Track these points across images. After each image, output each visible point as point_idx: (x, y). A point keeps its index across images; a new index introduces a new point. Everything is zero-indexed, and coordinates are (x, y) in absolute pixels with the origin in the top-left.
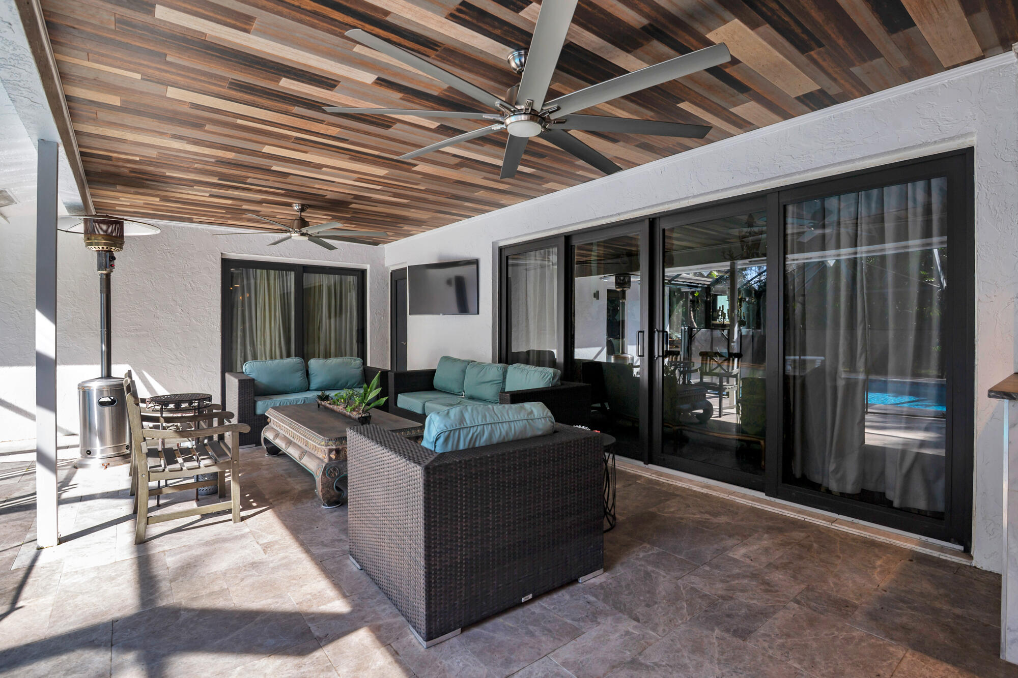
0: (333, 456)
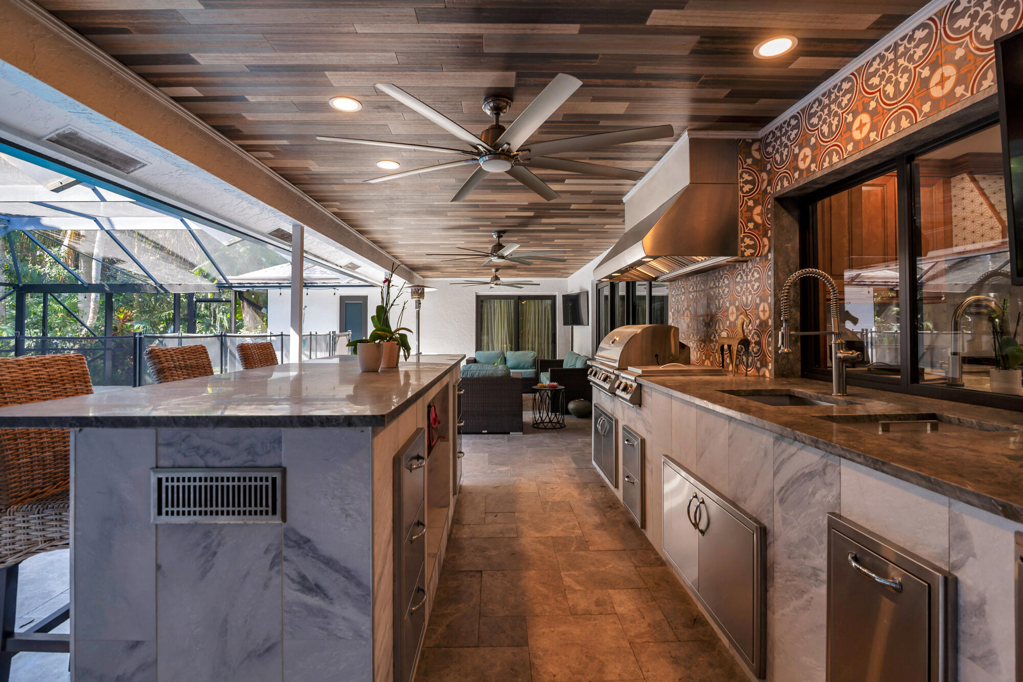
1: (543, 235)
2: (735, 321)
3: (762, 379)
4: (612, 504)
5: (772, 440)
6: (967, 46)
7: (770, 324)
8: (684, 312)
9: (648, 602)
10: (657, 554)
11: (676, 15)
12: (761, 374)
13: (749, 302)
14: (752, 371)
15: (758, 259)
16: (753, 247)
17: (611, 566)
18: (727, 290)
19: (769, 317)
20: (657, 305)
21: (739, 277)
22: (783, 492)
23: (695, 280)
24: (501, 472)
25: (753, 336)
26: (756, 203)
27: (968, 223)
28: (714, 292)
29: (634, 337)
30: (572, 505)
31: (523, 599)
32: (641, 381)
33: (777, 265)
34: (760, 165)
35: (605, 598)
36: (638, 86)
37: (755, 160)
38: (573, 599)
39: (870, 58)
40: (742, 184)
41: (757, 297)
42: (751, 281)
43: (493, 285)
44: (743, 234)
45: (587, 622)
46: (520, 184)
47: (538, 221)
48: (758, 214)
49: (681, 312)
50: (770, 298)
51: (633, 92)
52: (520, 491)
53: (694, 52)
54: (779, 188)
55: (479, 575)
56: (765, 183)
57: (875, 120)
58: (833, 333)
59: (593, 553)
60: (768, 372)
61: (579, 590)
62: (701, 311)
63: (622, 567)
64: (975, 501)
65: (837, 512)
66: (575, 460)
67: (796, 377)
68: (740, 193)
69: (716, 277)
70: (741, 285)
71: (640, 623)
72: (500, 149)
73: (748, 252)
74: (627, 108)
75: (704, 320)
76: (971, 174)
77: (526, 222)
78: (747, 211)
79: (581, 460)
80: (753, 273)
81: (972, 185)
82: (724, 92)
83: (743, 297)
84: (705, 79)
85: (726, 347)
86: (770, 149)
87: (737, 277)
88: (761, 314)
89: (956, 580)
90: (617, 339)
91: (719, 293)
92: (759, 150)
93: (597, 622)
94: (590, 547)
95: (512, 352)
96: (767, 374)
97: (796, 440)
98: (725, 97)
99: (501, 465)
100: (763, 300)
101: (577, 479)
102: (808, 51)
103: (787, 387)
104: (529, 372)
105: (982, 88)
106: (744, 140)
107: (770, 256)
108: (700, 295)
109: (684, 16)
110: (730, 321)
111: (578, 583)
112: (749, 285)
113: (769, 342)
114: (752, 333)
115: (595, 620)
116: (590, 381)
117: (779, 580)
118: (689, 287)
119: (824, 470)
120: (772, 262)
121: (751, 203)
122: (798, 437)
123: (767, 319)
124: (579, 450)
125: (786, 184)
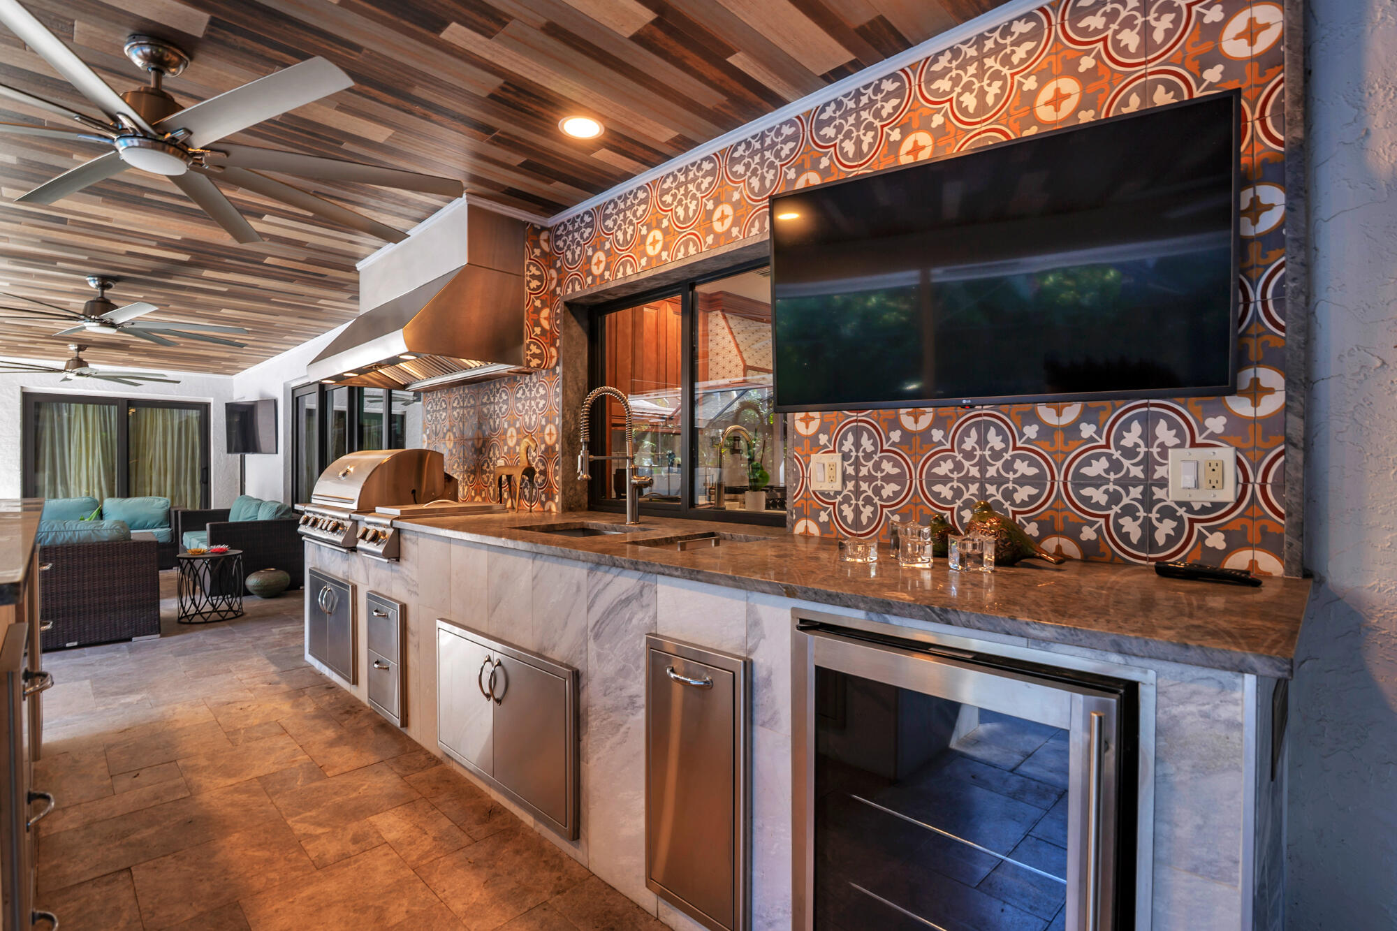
1: (201, 297)
2: (515, 446)
3: (547, 514)
4: (351, 708)
5: (585, 572)
6: (741, 192)
7: (557, 450)
8: (445, 434)
9: (427, 813)
10: (427, 753)
11: (480, 42)
12: (546, 509)
13: (533, 423)
14: (536, 506)
15: (544, 372)
16: (539, 356)
17: (365, 787)
18: (505, 407)
19: (557, 442)
20: (397, 425)
21: (521, 392)
22: (598, 626)
23: (461, 392)
24: (128, 705)
25: (537, 463)
26: (544, 305)
27: (719, 358)
28: (488, 409)
29: (380, 467)
30: (284, 725)
31: (226, 879)
32: (398, 524)
33: (566, 380)
34: (549, 259)
35: (366, 829)
36: (410, 112)
37: (543, 252)
38: (313, 849)
39: (664, 173)
40: (528, 278)
41: (543, 417)
42: (535, 398)
43: (70, 376)
44: (529, 340)
45: (346, 869)
46: (196, 206)
47: (195, 271)
48: (545, 318)
49: (441, 435)
50: (557, 419)
51: (402, 118)
52: (179, 725)
53: (492, 96)
54: (569, 291)
55: (125, 875)
56: (554, 283)
57: (667, 240)
58: (627, 458)
59: (334, 778)
60: (554, 507)
61: (323, 833)
62: (469, 433)
63: (386, 782)
64: (767, 588)
65: (653, 631)
66: (273, 660)
67: (582, 510)
68: (527, 288)
69: (491, 391)
70: (523, 402)
71: (422, 841)
72: (168, 135)
73: (534, 363)
74: (390, 137)
75: (473, 445)
76: (723, 311)
77: (169, 269)
78: (533, 313)
79: (287, 660)
80: (538, 389)
81: (723, 323)
82: (518, 159)
83: (526, 416)
84: (500, 135)
85: (504, 478)
86: (560, 243)
87: (518, 392)
88: (547, 438)
89: (751, 662)
90: (352, 469)
91: (495, 411)
92: (547, 241)
93: (361, 862)
94: (328, 773)
95: (117, 500)
96: (554, 509)
97: (614, 565)
98: (519, 165)
99: (123, 694)
100: (549, 421)
101: (284, 687)
102: (611, 145)
103: (580, 520)
104: (160, 534)
105: (751, 235)
106: (532, 224)
107: (559, 369)
108: (468, 413)
109: (489, 48)
110: (509, 446)
111: (320, 825)
112: (533, 402)
113: (555, 470)
114: (537, 460)
115: (356, 861)
116: (303, 535)
117: (594, 724)
118: (452, 402)
119: (641, 592)
120: (561, 376)
121: (538, 303)
122: (617, 563)
123: (554, 444)
124: (278, 645)
125: (577, 288)
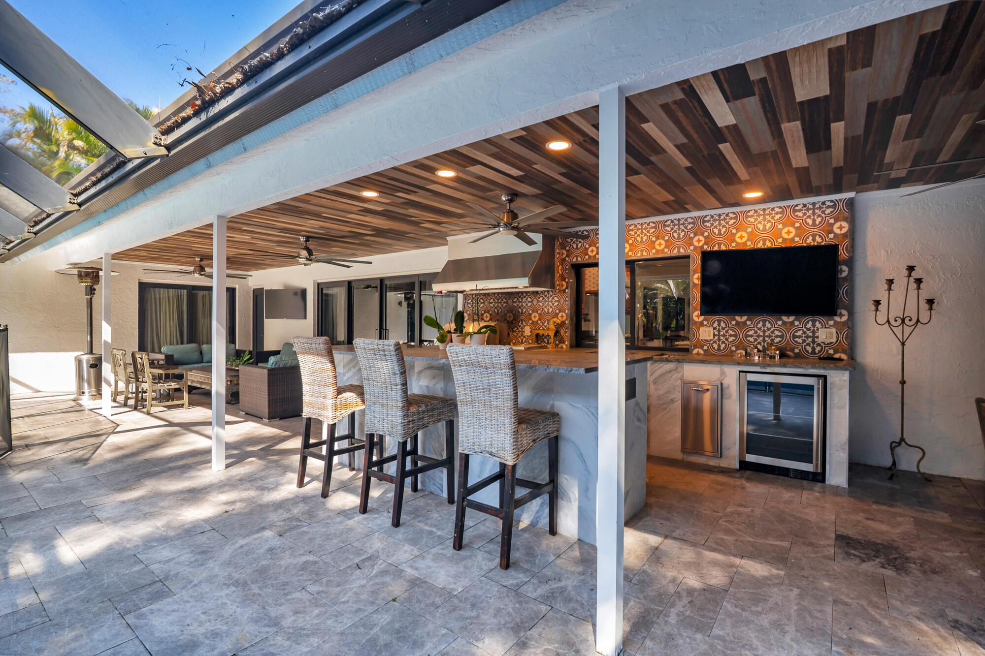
0: (229, 383)
2: (537, 321)
7: (567, 323)
13: (550, 312)
16: (559, 285)
18: (530, 304)
28: (518, 304)
34: (562, 246)
37: (560, 243)
40: (556, 254)
41: (557, 309)
42: (552, 301)
44: (556, 279)
50: (567, 311)
54: (574, 260)
56: (564, 255)
65: (684, 379)
70: (543, 302)
73: (558, 288)
83: (545, 309)
86: (569, 240)
89: (723, 382)
91: (522, 305)
100: (561, 311)
110: (533, 321)
112: (550, 303)
113: (565, 331)
118: (488, 299)
119: (677, 368)
120: (568, 294)
121: (558, 264)
